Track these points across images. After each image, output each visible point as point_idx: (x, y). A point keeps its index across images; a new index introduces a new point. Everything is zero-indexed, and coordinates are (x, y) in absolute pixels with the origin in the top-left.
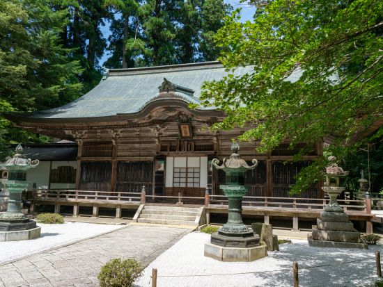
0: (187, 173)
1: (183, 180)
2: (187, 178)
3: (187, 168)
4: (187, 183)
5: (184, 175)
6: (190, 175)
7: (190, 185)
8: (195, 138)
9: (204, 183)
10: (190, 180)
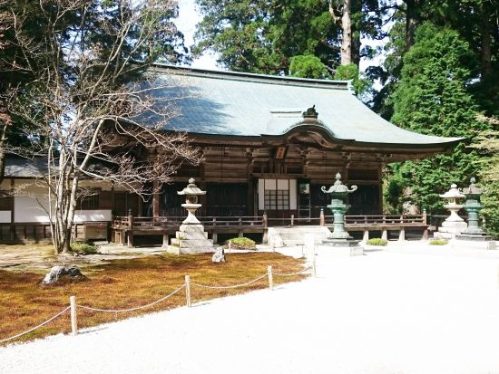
0: (277, 195)
1: (273, 203)
2: (277, 200)
3: (277, 191)
4: (277, 205)
5: (273, 197)
6: (279, 197)
7: (280, 208)
8: (286, 160)
9: (293, 206)
10: (280, 202)
